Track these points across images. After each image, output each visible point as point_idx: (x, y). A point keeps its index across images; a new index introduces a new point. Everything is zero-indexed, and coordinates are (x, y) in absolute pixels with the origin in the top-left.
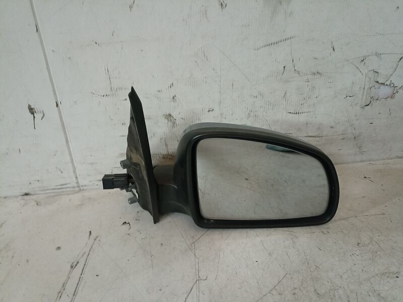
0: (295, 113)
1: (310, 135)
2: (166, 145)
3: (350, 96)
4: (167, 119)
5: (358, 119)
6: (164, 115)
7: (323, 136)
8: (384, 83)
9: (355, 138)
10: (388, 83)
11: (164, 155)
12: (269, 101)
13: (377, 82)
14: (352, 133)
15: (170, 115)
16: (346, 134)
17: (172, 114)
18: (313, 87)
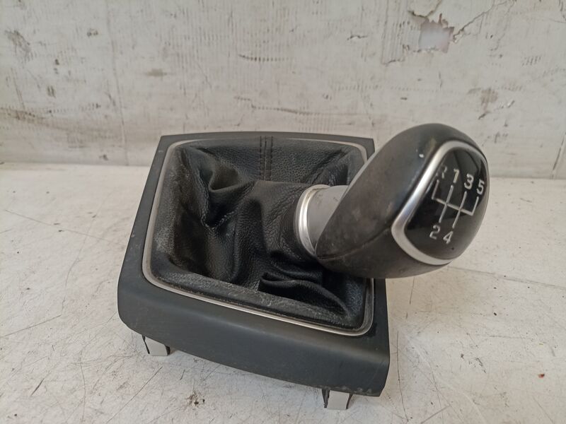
0: (252, 59)
1: (287, 106)
2: (19, 93)
3: (359, 37)
4: (13, 40)
5: (377, 86)
6: (6, 31)
7: (312, 114)
8: (426, 18)
9: (373, 124)
10: (435, 18)
11: (16, 112)
12: (200, 28)
13: (413, 14)
14: (367, 114)
15: (17, 34)
16: (356, 114)
17: (21, 32)
18: (284, 9)
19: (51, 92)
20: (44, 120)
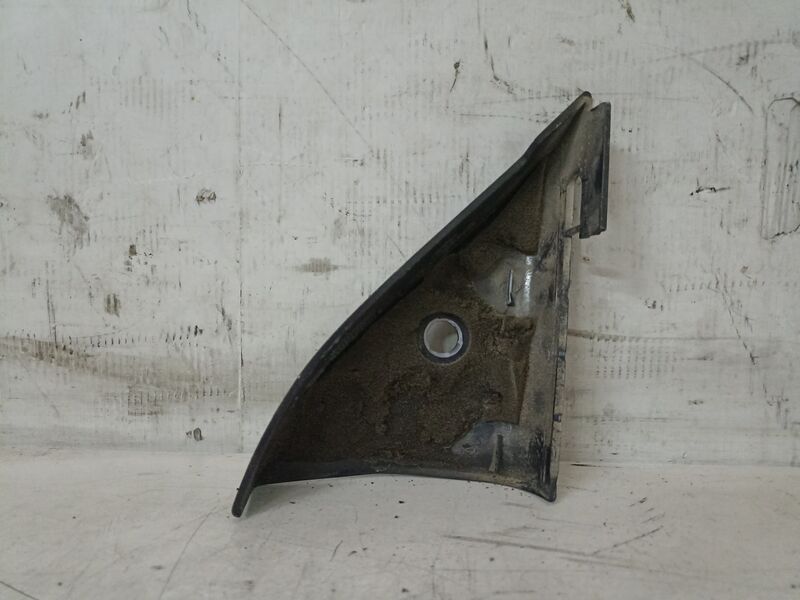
2: (51, 309)
3: (713, 189)
4: (59, 212)
5: (755, 282)
6: (50, 197)
7: (623, 339)
9: (753, 359)
14: (739, 337)
15: (69, 200)
17: (76, 198)
19: (113, 305)
20: (89, 360)
